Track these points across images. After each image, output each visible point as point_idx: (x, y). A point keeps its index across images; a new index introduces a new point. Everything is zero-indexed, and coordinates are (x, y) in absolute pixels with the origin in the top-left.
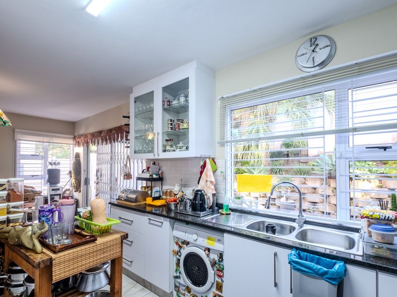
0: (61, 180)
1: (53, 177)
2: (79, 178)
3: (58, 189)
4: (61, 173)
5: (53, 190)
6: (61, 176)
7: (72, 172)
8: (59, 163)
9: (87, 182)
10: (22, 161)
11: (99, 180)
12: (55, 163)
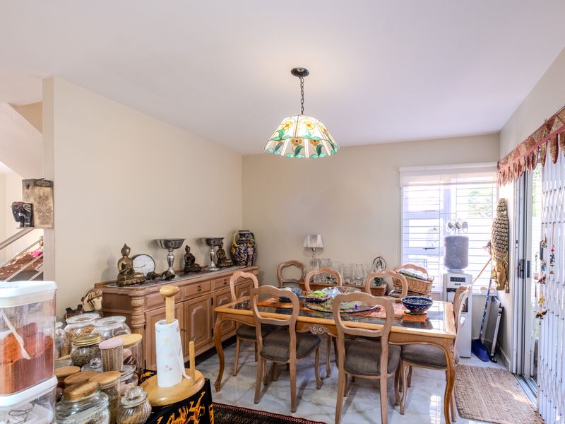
0: (470, 259)
1: (456, 252)
2: (505, 259)
3: (463, 280)
4: (471, 244)
5: (453, 279)
6: (470, 252)
7: (492, 244)
8: (465, 225)
9: (524, 269)
10: (412, 223)
11: (547, 272)
12: (457, 226)
